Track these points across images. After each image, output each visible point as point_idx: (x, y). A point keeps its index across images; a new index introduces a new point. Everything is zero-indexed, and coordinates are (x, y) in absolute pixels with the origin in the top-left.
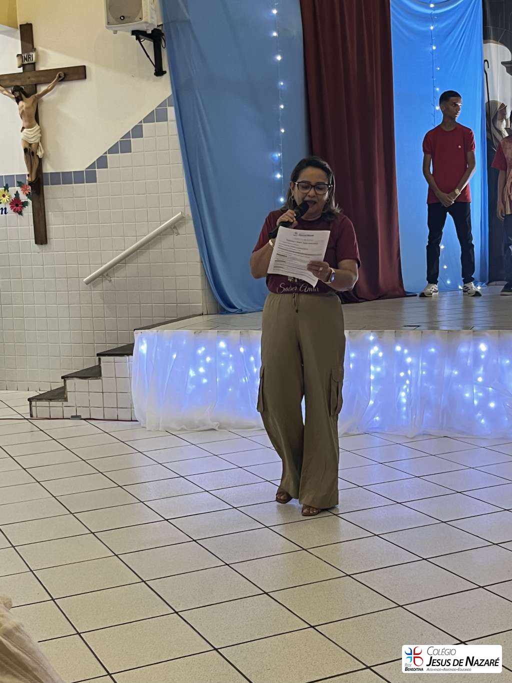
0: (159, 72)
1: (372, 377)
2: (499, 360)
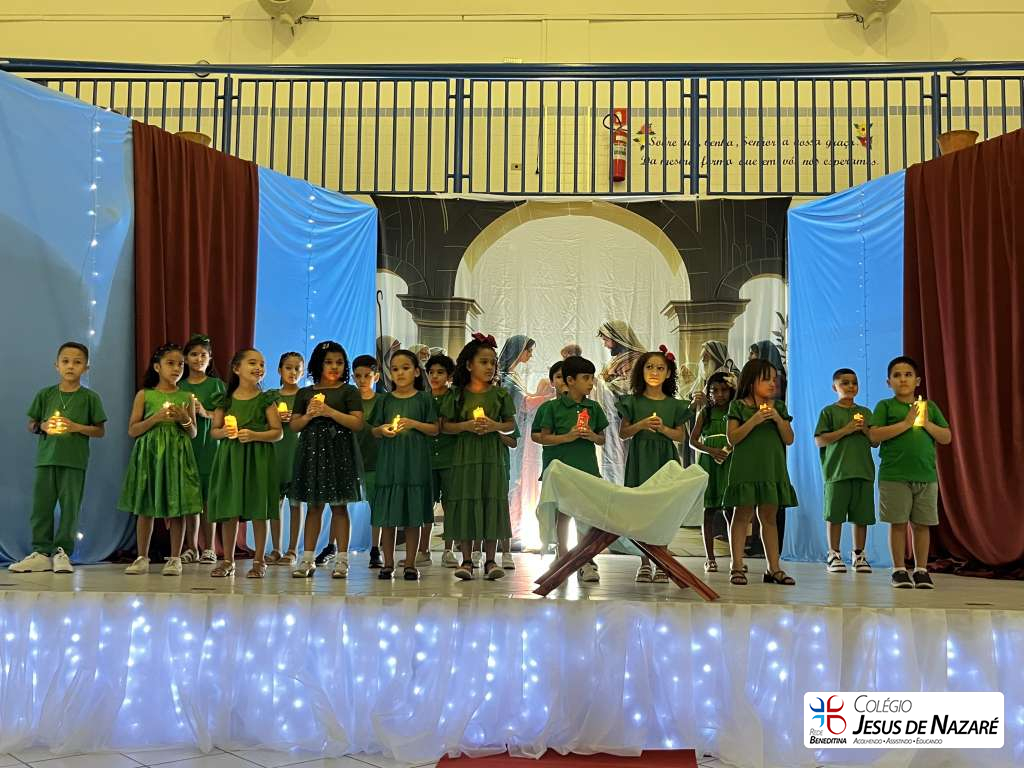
1: (131, 663)
2: (309, 639)
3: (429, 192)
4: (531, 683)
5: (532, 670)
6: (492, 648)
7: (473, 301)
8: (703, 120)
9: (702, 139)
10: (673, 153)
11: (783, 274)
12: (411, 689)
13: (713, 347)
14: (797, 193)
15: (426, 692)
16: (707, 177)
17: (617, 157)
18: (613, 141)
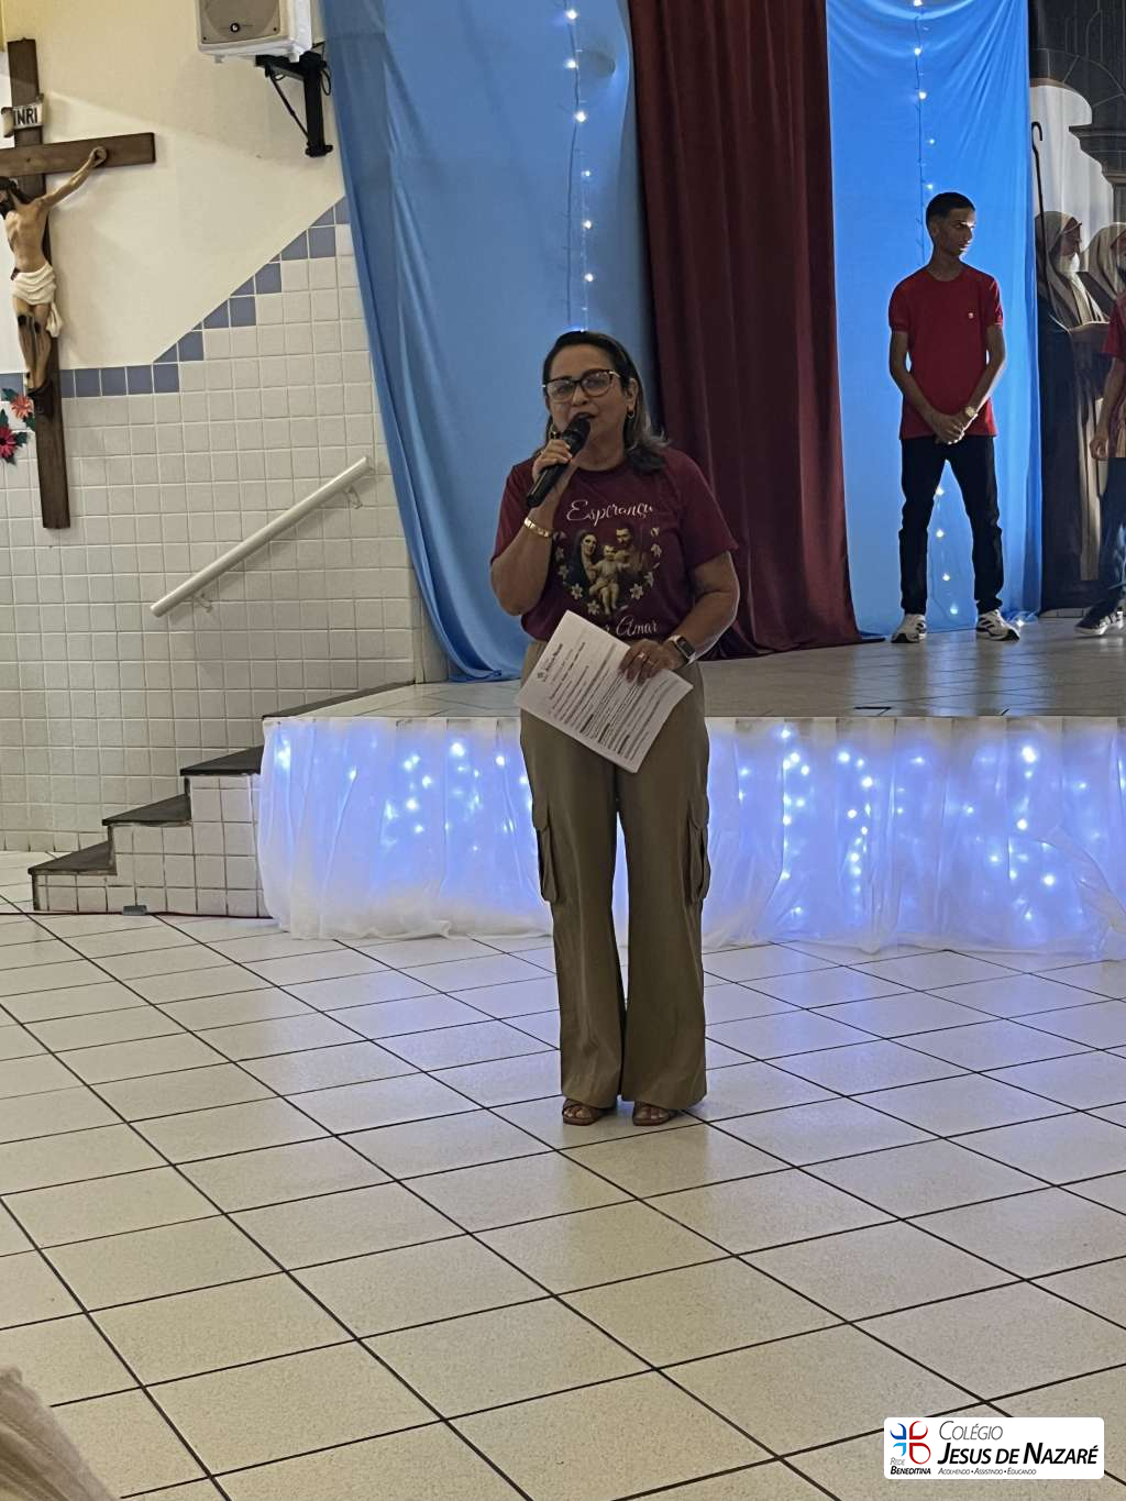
0: (317, 148)
1: (787, 820)
2: (1063, 782)
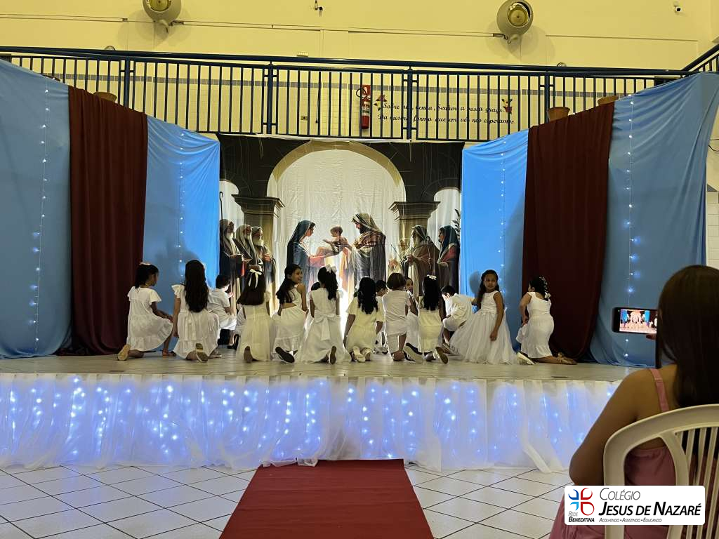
2: (182, 399)
3: (251, 133)
4: (311, 423)
5: (311, 416)
6: (289, 404)
7: (278, 199)
8: (414, 94)
9: (414, 105)
10: (397, 113)
11: (459, 188)
12: (241, 429)
13: (419, 229)
14: (468, 140)
15: (250, 430)
16: (417, 129)
17: (365, 114)
18: (362, 104)
